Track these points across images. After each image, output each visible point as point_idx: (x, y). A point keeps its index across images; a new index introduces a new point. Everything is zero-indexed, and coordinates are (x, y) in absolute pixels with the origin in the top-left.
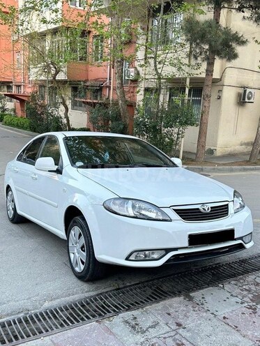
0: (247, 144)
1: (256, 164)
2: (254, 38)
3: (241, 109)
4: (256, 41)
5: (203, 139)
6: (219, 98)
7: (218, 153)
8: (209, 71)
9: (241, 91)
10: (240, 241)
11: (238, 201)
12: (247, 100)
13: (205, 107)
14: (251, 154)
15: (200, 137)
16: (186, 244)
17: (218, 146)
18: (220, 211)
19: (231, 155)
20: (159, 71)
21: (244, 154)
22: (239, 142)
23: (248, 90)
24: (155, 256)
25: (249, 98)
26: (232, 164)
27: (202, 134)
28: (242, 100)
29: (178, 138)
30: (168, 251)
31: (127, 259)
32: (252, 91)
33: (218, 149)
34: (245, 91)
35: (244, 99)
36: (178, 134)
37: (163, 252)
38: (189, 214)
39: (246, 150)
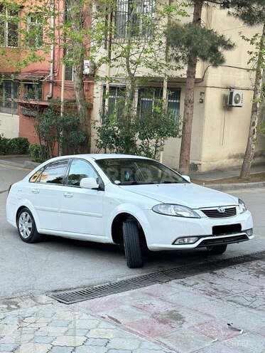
0: (236, 157)
1: (248, 180)
2: (240, 33)
3: (227, 114)
4: (243, 37)
5: (186, 153)
6: (202, 101)
7: (203, 168)
8: (191, 72)
9: (227, 92)
10: (245, 233)
11: (242, 206)
12: (234, 104)
13: (188, 114)
14: (242, 168)
15: (182, 150)
16: (211, 233)
17: (203, 160)
18: (231, 212)
19: (219, 171)
20: (132, 72)
21: (232, 169)
22: (227, 154)
23: (235, 92)
24: (191, 242)
25: (236, 102)
26: (222, 181)
27: (185, 147)
28: (228, 103)
29: (156, 151)
30: (199, 237)
31: (173, 244)
32: (240, 92)
33: (203, 163)
34: (232, 93)
35: (231, 103)
36: (156, 146)
37: (197, 238)
38: (211, 213)
39: (235, 165)
